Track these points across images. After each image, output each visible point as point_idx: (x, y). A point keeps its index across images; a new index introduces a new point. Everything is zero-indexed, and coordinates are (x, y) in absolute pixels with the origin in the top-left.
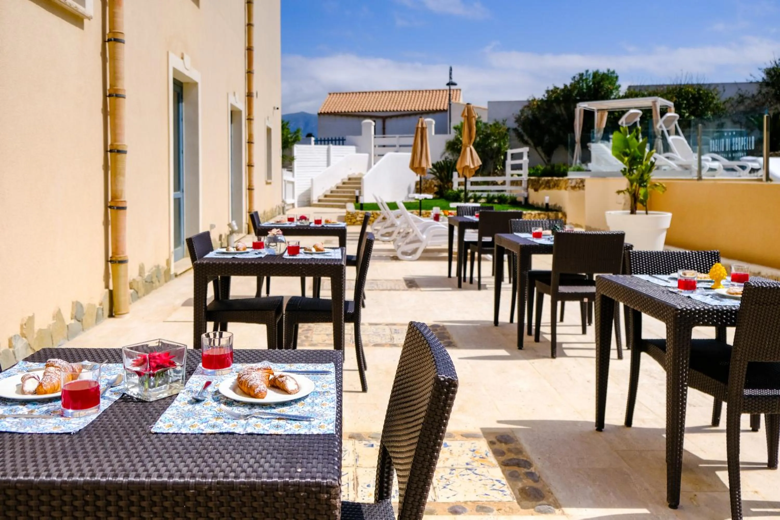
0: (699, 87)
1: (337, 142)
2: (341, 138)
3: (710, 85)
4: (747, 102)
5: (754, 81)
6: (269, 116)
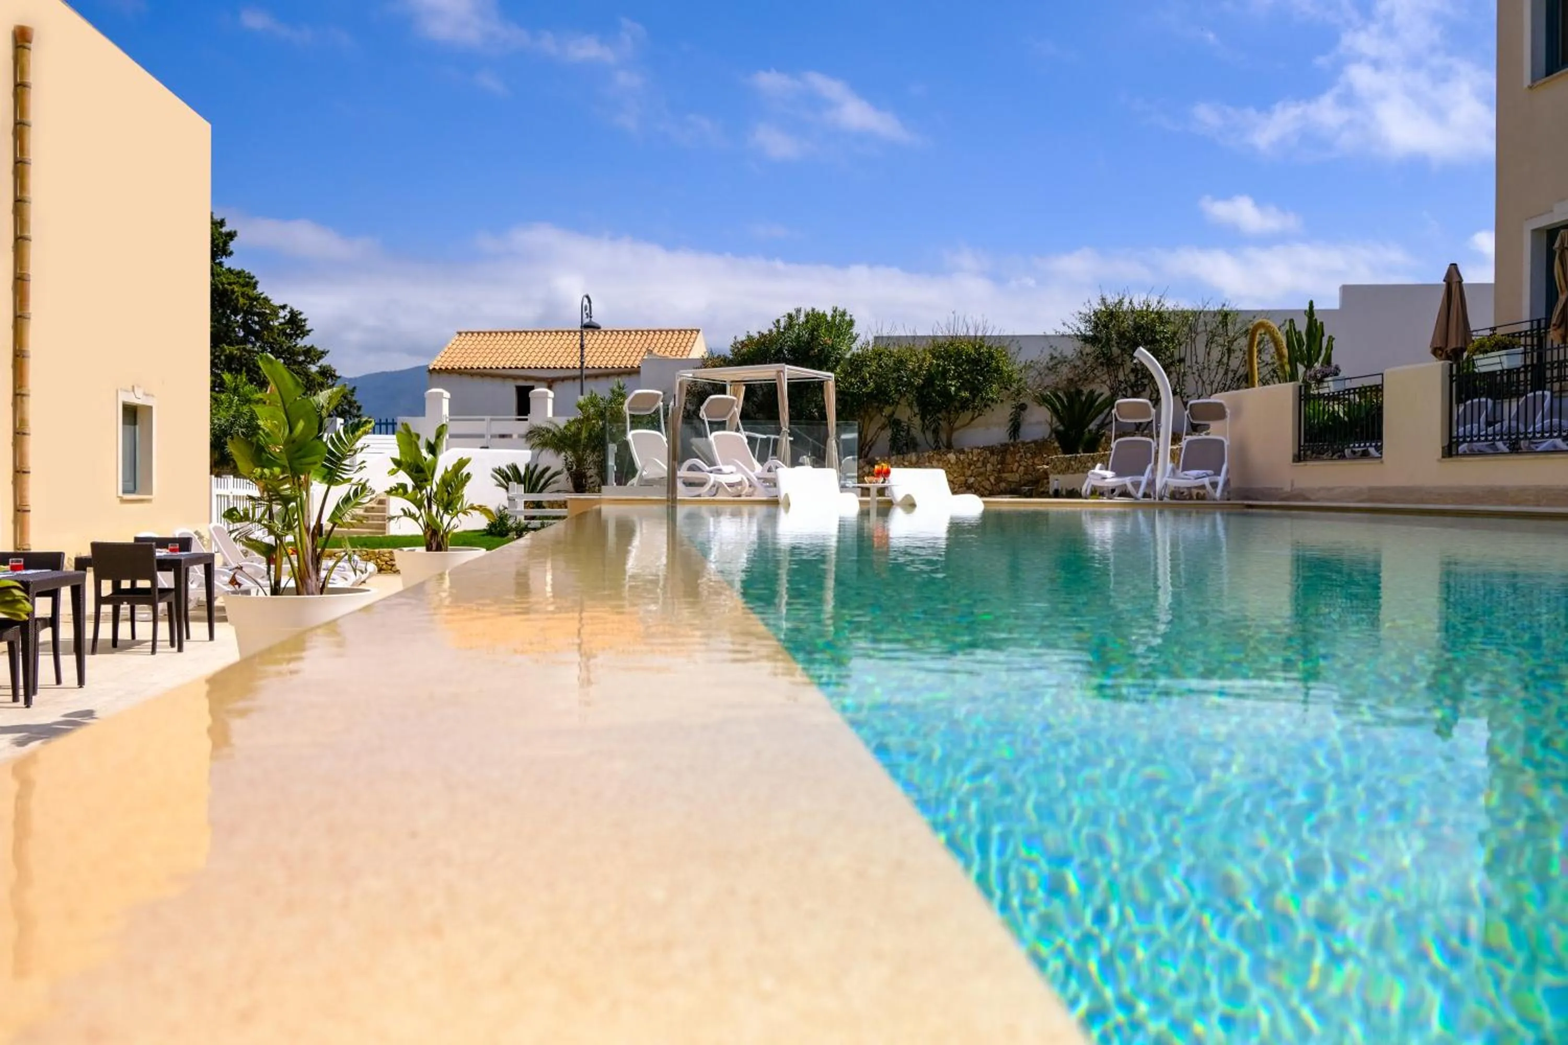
0: (978, 342)
1: (383, 427)
2: (390, 421)
3: (999, 338)
4: (1065, 370)
5: (1069, 332)
6: (139, 387)
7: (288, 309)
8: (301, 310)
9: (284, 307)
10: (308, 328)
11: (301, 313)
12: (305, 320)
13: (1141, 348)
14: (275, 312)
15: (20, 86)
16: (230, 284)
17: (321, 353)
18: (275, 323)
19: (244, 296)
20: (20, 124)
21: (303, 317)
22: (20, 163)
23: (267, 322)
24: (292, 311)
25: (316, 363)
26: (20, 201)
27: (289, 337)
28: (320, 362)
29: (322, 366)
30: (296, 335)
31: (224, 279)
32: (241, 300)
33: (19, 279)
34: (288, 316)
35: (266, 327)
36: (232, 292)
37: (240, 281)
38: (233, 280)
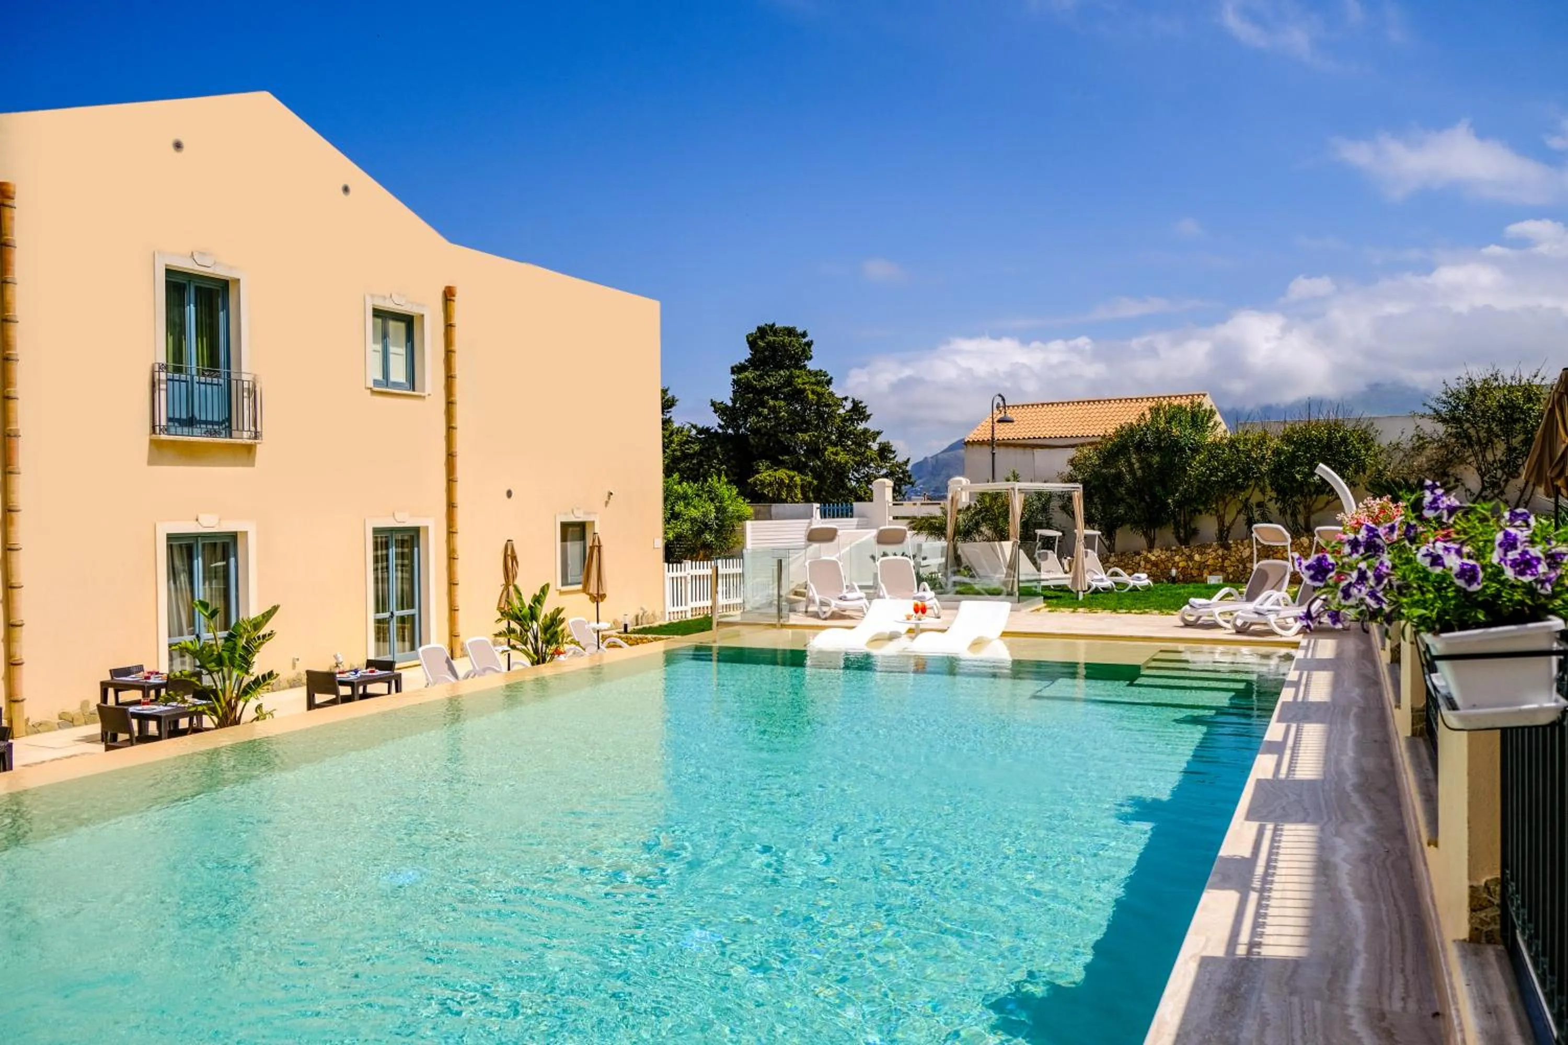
6: (578, 509)
7: (850, 400)
8: (860, 399)
9: (846, 399)
10: (868, 413)
11: (861, 402)
12: (865, 407)
13: (1321, 465)
14: (839, 403)
15: (449, 326)
16: (803, 384)
17: (879, 433)
18: (841, 411)
19: (813, 392)
20: (449, 352)
21: (863, 405)
22: (450, 378)
23: (833, 411)
24: (853, 401)
25: (874, 441)
26: (450, 404)
27: (852, 421)
28: (878, 440)
29: (880, 444)
30: (857, 420)
31: (800, 381)
32: (810, 396)
33: (450, 456)
34: (851, 405)
35: (831, 415)
36: (805, 390)
37: (813, 380)
38: (807, 380)
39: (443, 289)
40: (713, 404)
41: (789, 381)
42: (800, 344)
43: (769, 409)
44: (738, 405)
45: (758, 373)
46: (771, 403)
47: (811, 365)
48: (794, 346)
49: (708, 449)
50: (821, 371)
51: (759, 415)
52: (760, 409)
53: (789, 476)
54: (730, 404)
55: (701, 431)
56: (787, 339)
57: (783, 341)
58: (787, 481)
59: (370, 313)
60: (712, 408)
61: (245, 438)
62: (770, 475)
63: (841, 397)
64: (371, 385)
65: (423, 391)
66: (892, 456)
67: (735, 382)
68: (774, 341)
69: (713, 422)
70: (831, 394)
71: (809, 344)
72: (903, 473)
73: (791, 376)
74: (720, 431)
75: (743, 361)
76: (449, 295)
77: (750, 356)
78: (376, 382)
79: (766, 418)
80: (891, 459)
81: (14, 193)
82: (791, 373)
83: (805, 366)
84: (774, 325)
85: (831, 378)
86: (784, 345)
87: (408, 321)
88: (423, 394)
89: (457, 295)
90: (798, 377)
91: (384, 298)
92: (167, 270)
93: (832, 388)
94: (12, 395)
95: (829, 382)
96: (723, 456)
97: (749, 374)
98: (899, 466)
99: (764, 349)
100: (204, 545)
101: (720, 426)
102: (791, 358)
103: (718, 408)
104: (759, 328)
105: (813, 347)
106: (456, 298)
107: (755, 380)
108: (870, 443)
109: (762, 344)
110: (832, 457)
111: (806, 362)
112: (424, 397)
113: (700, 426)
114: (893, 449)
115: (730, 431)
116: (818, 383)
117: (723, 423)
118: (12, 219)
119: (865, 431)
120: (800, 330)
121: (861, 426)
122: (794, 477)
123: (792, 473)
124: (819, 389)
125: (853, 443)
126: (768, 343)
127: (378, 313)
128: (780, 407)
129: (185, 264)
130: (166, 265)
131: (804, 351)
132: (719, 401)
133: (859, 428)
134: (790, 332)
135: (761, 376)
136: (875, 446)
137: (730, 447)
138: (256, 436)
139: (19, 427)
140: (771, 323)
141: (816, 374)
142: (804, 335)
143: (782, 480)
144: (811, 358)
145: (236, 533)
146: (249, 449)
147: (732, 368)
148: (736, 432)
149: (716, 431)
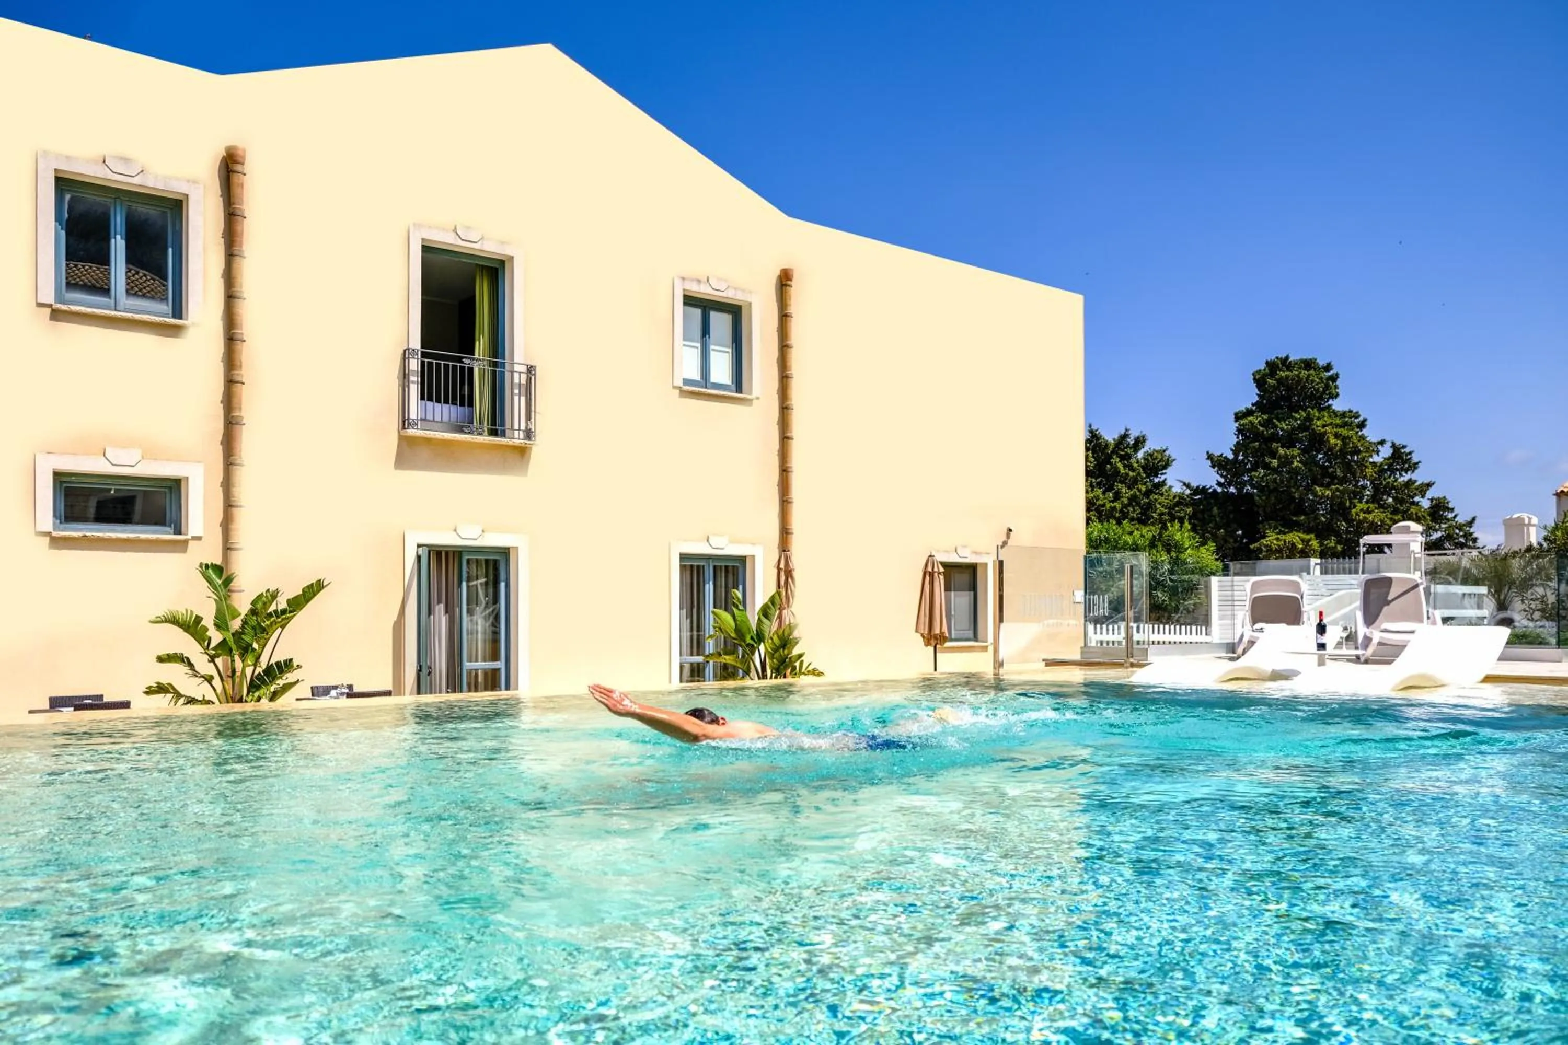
6: (965, 547)
7: (1388, 444)
8: (1403, 443)
9: (1382, 442)
12: (1410, 453)
14: (1374, 448)
15: (784, 317)
16: (1324, 426)
17: (1429, 485)
18: (1376, 459)
19: (1337, 436)
20: (784, 347)
21: (1407, 450)
22: (784, 378)
23: (1363, 459)
24: (1393, 445)
25: (1423, 497)
26: (785, 409)
27: (1393, 472)
28: (1430, 494)
29: (1432, 500)
30: (1402, 469)
31: (1319, 423)
32: (1333, 441)
33: (785, 471)
34: (1390, 451)
35: (1362, 464)
36: (1325, 433)
37: (1338, 421)
38: (1329, 421)
39: (778, 273)
40: (1210, 457)
41: (1306, 425)
42: (1321, 379)
43: (1279, 458)
44: (1241, 458)
45: (1265, 417)
46: (1281, 451)
47: (1338, 405)
48: (1313, 381)
49: (1203, 512)
50: (1350, 411)
51: (1267, 466)
52: (1267, 460)
53: (1303, 540)
54: (1231, 456)
55: (1196, 491)
56: (1304, 374)
57: (1298, 376)
58: (1300, 546)
59: (679, 300)
60: (1209, 462)
61: (517, 438)
62: (1278, 539)
63: (1374, 440)
64: (679, 383)
65: (750, 394)
66: (1450, 516)
67: (1239, 431)
68: (1287, 377)
69: (1210, 479)
70: (1363, 438)
71: (1334, 378)
72: (1465, 536)
73: (1309, 419)
74: (1219, 490)
75: (1249, 406)
76: (784, 280)
77: (1257, 399)
78: (687, 382)
79: (1275, 470)
80: (1448, 520)
81: (244, 157)
82: (1309, 414)
83: (1330, 406)
84: (1287, 358)
85: (1365, 420)
86: (1300, 380)
87: (735, 312)
88: (749, 397)
89: (794, 280)
90: (1318, 419)
91: (699, 281)
92: (423, 246)
93: (1365, 432)
94: (238, 379)
95: (1362, 425)
96: (1222, 518)
97: (1255, 420)
98: (1460, 527)
99: (1275, 388)
100: (468, 561)
101: (1219, 484)
102: (1312, 397)
103: (1218, 463)
104: (1267, 363)
105: (1338, 382)
106: (793, 283)
107: (1261, 425)
108: (1417, 499)
109: (1271, 381)
110: (1362, 515)
111: (1330, 402)
112: (751, 400)
113: (1194, 484)
114: (1451, 506)
115: (1232, 490)
116: (1344, 425)
117: (1222, 480)
118: (242, 185)
119: (1410, 482)
120: (1322, 362)
121: (1405, 477)
122: (1309, 540)
123: (1307, 537)
124: (1344, 432)
125: (1395, 499)
126: (1280, 381)
127: (690, 301)
128: (1294, 457)
129: (444, 238)
130: (423, 240)
131: (1327, 387)
132: (1217, 453)
133: (1401, 480)
134: (1308, 364)
135: (1269, 421)
136: (1425, 504)
137: (1231, 508)
138: (529, 434)
139: (242, 414)
140: (1284, 356)
141: (1343, 415)
142: (1328, 368)
143: (1293, 545)
144: (1337, 395)
145: (508, 549)
146: (522, 452)
147: (1236, 414)
148: (1240, 490)
149: (1215, 491)
